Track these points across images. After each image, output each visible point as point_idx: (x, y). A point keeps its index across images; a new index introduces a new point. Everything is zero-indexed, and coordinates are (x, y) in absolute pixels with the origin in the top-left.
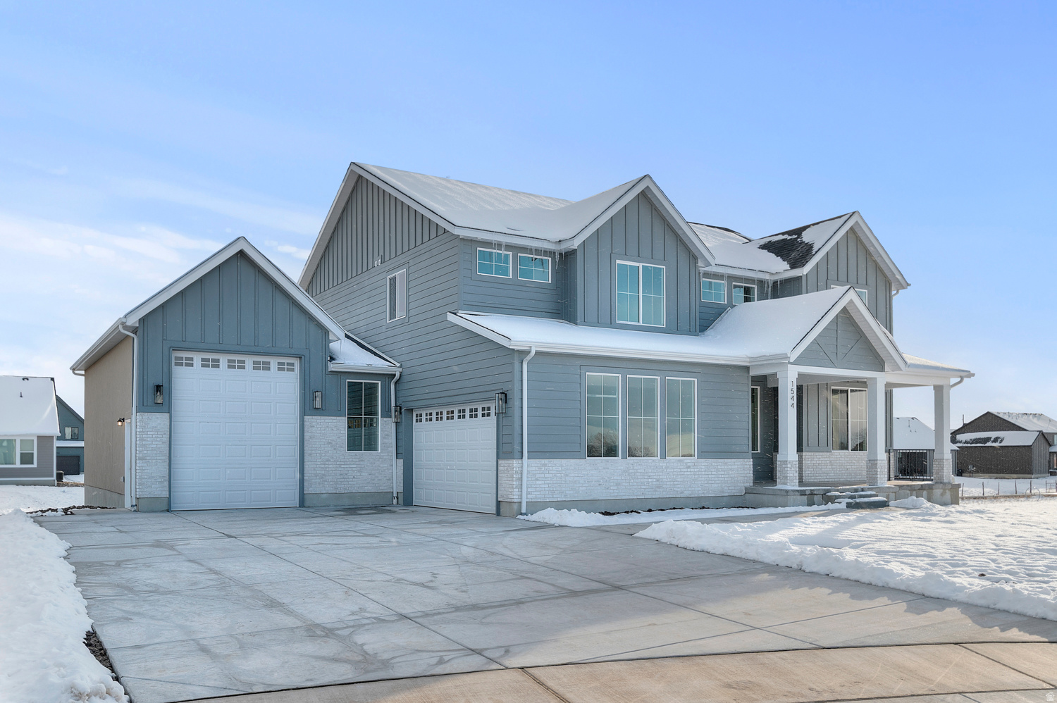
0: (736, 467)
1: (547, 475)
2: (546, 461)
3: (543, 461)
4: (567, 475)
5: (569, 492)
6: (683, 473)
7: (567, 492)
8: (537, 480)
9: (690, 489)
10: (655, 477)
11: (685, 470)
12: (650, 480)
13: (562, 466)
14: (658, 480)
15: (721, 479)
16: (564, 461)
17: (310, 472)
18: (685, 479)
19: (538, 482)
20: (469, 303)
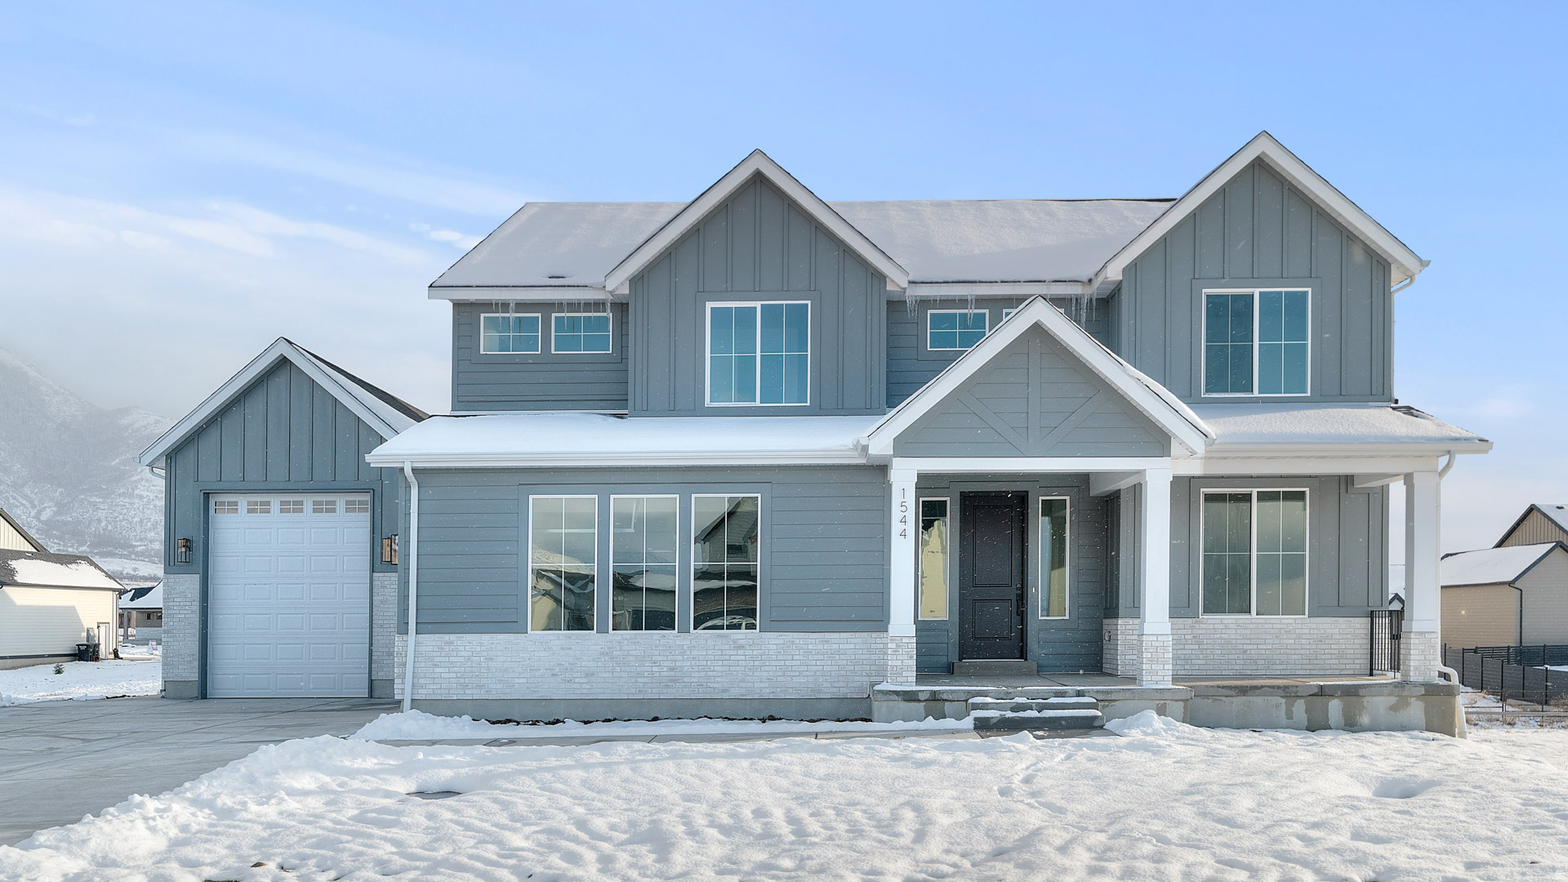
0: (852, 646)
1: (454, 659)
2: (453, 637)
3: (447, 637)
4: (491, 659)
5: (495, 686)
6: (727, 657)
7: (491, 686)
8: (436, 666)
9: (743, 685)
10: (666, 664)
11: (731, 652)
12: (655, 669)
13: (481, 644)
14: (672, 669)
15: (815, 668)
16: (485, 638)
17: (380, 649)
18: (732, 668)
19: (437, 670)
20: (469, 399)
